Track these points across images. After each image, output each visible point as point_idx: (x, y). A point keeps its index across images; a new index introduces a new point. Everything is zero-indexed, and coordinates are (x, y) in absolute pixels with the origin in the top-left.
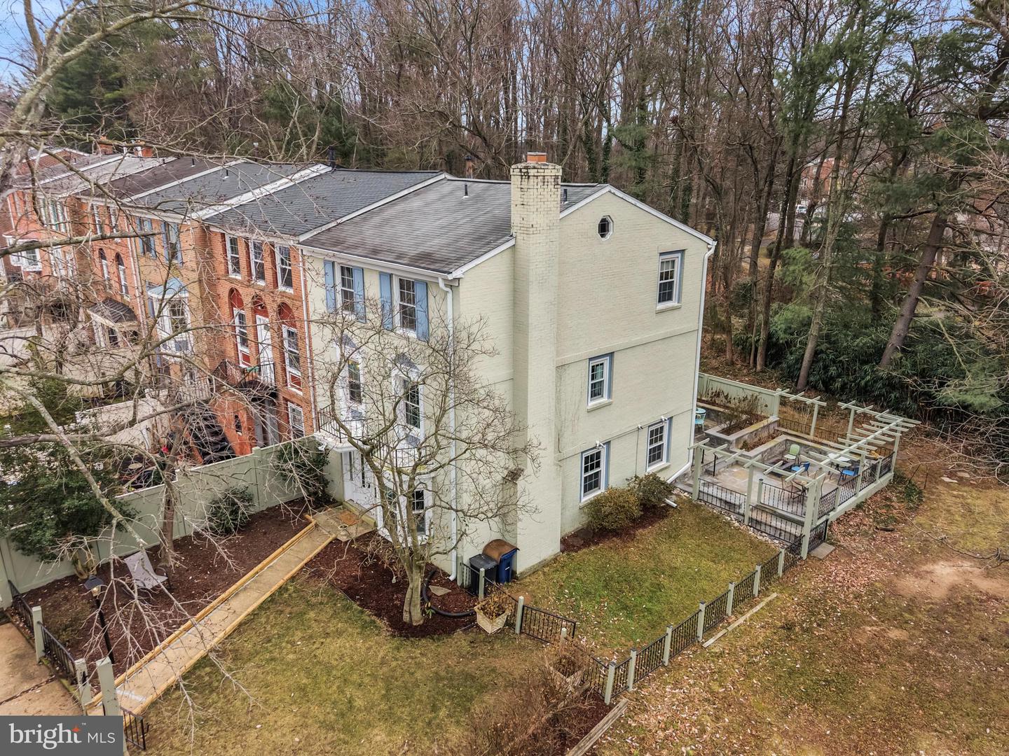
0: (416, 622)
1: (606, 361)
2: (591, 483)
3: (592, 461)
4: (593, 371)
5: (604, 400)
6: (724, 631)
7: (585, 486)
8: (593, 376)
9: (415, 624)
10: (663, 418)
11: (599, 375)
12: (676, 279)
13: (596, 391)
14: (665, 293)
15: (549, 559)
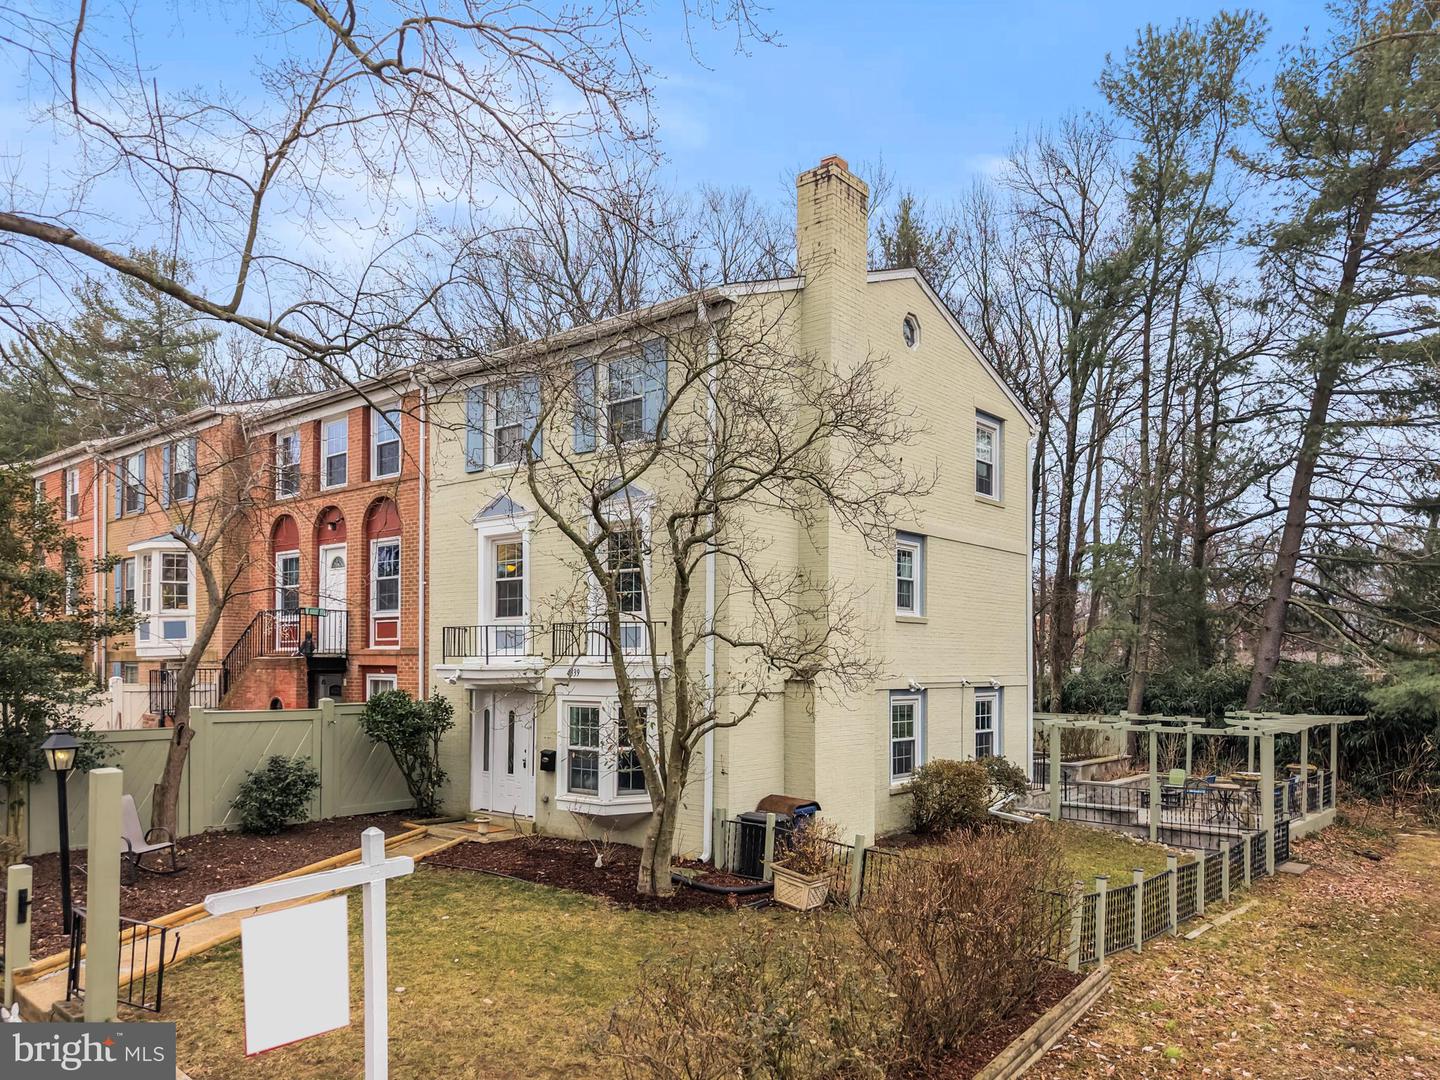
0: (665, 891)
1: (917, 549)
2: (901, 759)
3: (902, 718)
4: (899, 559)
5: (916, 613)
6: (1208, 926)
7: (895, 762)
8: (899, 567)
9: (663, 896)
10: (991, 681)
11: (907, 572)
12: (995, 462)
13: (904, 594)
14: (983, 478)
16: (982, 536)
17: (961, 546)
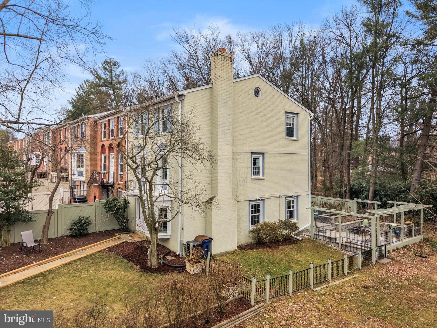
0: (154, 266)
1: (261, 157)
2: (255, 220)
3: (255, 209)
4: (254, 161)
5: (261, 176)
6: (326, 285)
7: (252, 221)
8: (254, 163)
9: (153, 267)
10: (293, 194)
11: (257, 164)
12: (295, 127)
13: (256, 171)
14: (290, 132)
15: (230, 251)
16: (289, 150)
17: (279, 154)
